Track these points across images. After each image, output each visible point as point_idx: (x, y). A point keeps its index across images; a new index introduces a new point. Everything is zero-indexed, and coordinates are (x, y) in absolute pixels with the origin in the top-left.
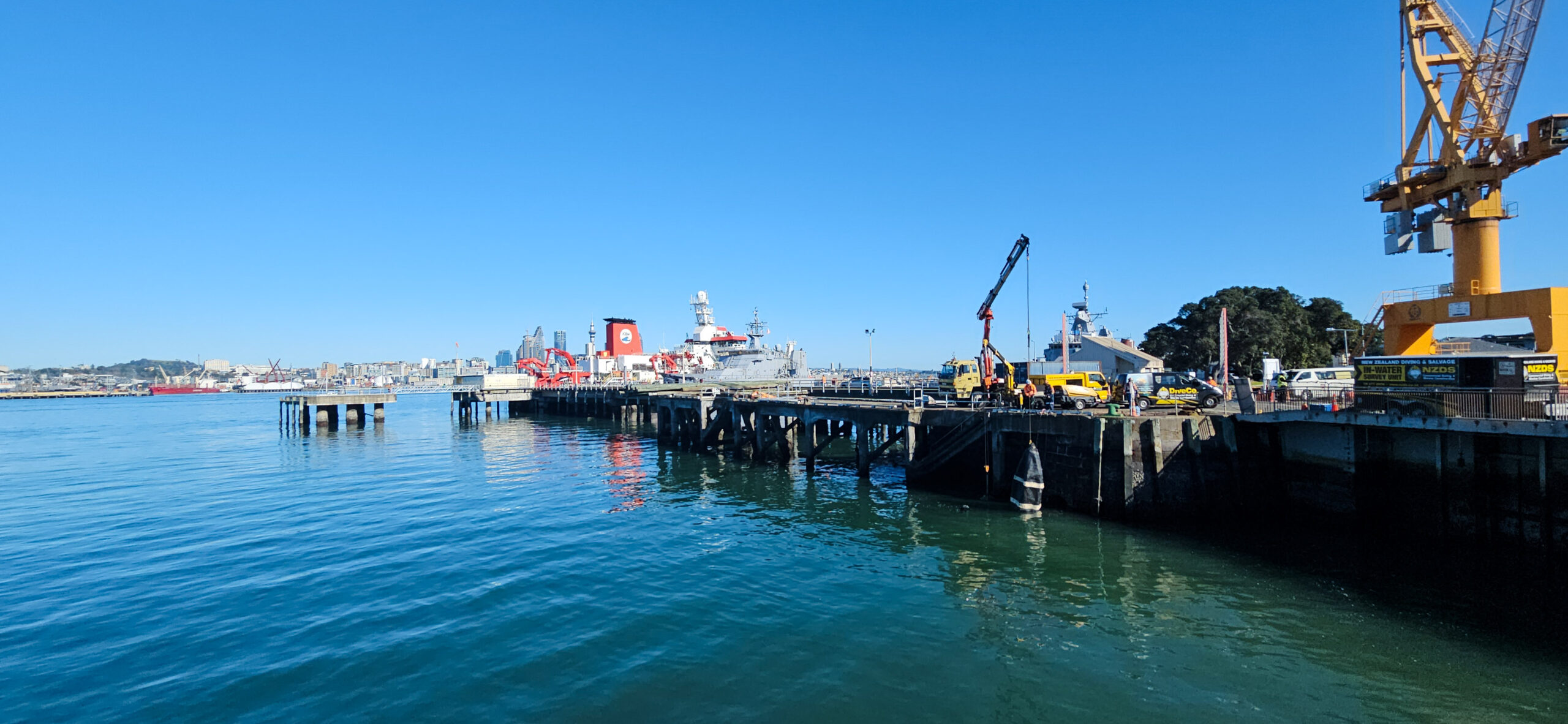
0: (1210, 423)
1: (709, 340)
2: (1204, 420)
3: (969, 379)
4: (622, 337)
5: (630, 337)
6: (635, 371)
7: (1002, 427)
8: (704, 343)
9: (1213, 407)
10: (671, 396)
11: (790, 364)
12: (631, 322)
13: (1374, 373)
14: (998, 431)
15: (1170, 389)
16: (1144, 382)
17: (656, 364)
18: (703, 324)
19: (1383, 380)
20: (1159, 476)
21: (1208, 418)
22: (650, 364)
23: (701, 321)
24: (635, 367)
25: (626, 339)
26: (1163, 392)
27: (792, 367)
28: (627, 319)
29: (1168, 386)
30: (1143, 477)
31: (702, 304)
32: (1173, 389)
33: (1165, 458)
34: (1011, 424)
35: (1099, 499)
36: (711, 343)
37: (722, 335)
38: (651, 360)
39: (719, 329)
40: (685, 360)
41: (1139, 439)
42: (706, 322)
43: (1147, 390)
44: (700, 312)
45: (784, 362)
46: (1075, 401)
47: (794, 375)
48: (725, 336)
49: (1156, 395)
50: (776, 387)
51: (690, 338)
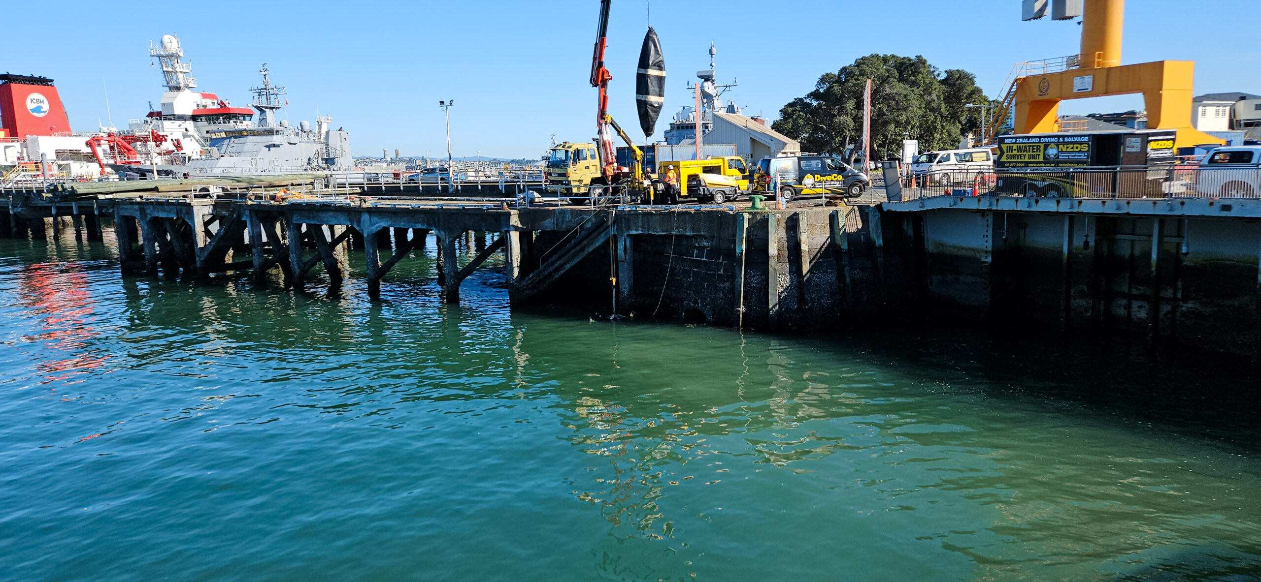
0: (858, 214)
1: (190, 113)
2: (850, 212)
3: (587, 168)
4: (30, 106)
5: (46, 106)
6: (61, 162)
7: (629, 229)
8: (182, 118)
9: (858, 196)
10: (139, 200)
11: (324, 151)
12: (43, 82)
13: (1015, 152)
14: (625, 234)
15: (816, 176)
16: (789, 168)
17: (99, 151)
18: (178, 89)
19: (1023, 160)
20: (805, 279)
21: (856, 208)
22: (89, 150)
23: (173, 83)
24: (59, 154)
25: (38, 109)
26: (809, 180)
27: (328, 154)
28: (36, 75)
29: (813, 173)
30: (788, 280)
31: (172, 55)
32: (819, 176)
33: (812, 257)
34: (640, 224)
35: (742, 309)
36: (194, 118)
37: (211, 105)
38: (88, 144)
39: (205, 96)
40: (151, 144)
41: (785, 236)
42: (182, 85)
43: (791, 178)
44: (170, 69)
45: (317, 146)
46: (714, 193)
47: (332, 167)
48: (216, 107)
49: (801, 184)
50: (312, 183)
51: (157, 108)
